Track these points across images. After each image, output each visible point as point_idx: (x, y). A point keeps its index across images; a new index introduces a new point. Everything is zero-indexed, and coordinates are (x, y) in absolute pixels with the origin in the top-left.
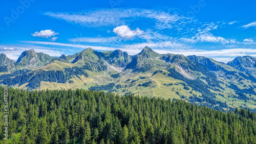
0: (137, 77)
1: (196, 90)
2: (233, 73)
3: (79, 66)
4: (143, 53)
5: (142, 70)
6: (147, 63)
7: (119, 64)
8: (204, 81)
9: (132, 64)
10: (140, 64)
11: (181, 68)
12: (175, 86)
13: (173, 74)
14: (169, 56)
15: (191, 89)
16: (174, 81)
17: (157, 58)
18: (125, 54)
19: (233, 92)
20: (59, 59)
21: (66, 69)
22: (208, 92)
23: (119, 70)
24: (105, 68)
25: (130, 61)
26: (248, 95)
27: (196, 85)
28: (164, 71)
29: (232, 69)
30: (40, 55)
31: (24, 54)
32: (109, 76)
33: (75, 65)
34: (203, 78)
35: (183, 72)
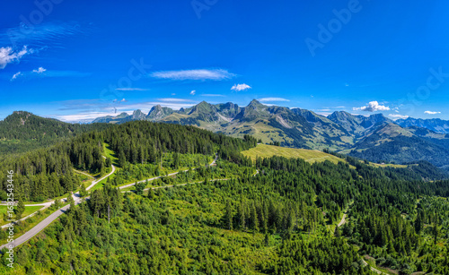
0: (242, 126)
1: (290, 136)
2: (327, 124)
3: (194, 117)
4: (250, 106)
5: (248, 120)
6: (253, 114)
7: (230, 114)
8: (300, 130)
9: (240, 116)
10: (246, 115)
11: (281, 119)
12: (271, 134)
13: (273, 123)
14: (274, 107)
15: (285, 135)
16: (271, 129)
17: (263, 110)
18: (236, 106)
19: (323, 139)
20: (178, 112)
21: (182, 120)
22: (300, 138)
23: (228, 120)
24: (216, 118)
25: (239, 111)
26: (333, 142)
27: (291, 133)
28: (265, 120)
29: (328, 121)
30: (164, 109)
31: (153, 109)
32: (219, 125)
33: (190, 116)
34: (299, 127)
35: (282, 122)
